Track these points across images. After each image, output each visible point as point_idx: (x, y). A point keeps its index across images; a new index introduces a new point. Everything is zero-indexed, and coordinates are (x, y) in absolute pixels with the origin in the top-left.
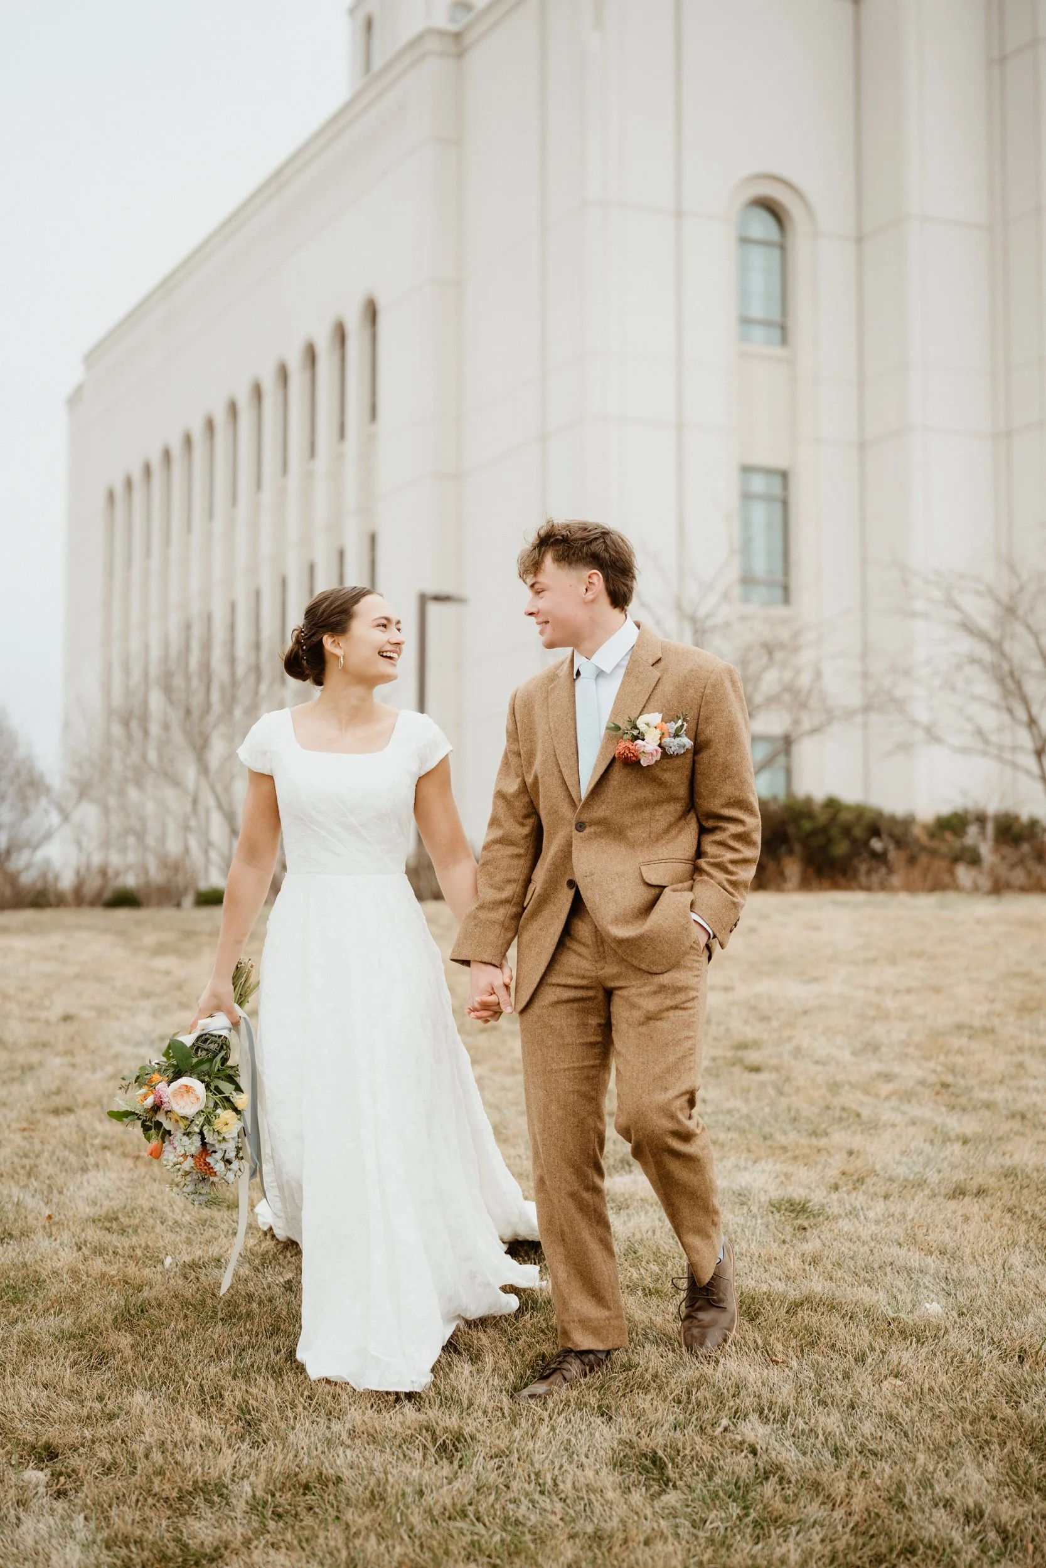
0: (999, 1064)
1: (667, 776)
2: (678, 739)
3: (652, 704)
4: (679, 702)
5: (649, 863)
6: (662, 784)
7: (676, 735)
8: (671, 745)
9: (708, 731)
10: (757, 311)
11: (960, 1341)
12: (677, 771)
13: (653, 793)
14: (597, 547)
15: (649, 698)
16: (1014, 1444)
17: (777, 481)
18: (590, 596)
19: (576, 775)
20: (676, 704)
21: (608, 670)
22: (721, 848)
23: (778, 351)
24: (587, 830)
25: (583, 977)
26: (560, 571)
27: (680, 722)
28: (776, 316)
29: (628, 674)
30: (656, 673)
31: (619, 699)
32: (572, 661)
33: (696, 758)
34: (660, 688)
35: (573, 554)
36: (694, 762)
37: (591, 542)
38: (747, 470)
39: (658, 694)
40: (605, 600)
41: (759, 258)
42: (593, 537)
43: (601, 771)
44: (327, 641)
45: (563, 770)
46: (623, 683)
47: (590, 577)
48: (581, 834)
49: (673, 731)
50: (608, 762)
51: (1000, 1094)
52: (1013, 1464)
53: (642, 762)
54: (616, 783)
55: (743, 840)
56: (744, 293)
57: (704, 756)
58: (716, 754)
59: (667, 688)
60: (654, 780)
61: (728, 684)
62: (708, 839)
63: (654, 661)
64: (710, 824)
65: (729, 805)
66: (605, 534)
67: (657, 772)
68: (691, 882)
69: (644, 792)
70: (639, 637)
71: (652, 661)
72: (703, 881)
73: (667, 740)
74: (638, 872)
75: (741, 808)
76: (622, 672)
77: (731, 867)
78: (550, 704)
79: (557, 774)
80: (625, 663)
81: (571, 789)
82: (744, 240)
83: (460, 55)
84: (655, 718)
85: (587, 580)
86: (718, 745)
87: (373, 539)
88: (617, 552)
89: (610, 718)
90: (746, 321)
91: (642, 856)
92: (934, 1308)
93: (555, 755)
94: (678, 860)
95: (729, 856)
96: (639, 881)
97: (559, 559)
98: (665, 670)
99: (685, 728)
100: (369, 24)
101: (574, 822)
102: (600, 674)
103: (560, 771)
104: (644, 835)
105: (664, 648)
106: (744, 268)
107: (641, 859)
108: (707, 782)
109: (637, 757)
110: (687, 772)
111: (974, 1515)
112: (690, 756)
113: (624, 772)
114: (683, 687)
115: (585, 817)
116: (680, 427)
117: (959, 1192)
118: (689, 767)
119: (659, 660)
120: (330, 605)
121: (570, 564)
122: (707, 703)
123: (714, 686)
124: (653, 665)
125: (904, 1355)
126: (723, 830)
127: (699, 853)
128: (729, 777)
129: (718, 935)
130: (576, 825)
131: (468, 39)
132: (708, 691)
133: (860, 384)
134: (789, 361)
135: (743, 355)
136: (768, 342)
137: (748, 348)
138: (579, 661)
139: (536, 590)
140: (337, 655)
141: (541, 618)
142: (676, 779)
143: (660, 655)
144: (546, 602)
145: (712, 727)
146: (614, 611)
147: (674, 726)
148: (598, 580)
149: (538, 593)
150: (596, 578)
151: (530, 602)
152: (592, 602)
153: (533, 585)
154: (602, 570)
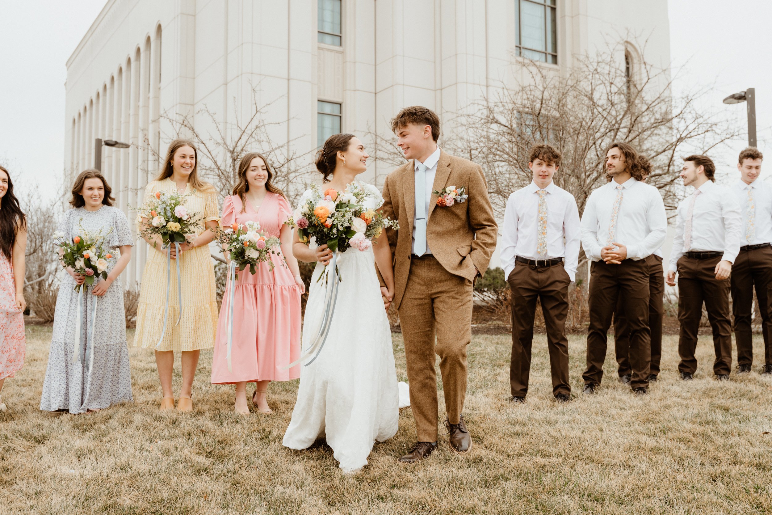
1: (457, 211)
2: (462, 196)
3: (449, 182)
5: (459, 248)
8: (459, 198)
9: (474, 192)
10: (327, 29)
12: (461, 209)
14: (427, 115)
15: (448, 180)
17: (337, 107)
18: (427, 136)
20: (459, 182)
21: (430, 168)
23: (338, 48)
25: (423, 295)
26: (414, 126)
27: (462, 189)
28: (336, 32)
29: (438, 170)
30: (449, 169)
31: (436, 180)
32: (414, 164)
33: (469, 203)
34: (452, 175)
36: (468, 205)
37: (425, 113)
38: (321, 101)
39: (451, 179)
40: (431, 138)
41: (329, 4)
42: (425, 111)
44: (339, 154)
46: (436, 175)
49: (459, 193)
50: (434, 207)
53: (447, 205)
54: (438, 215)
56: (321, 20)
57: (473, 201)
58: (477, 201)
59: (454, 176)
60: (453, 213)
61: (479, 173)
66: (428, 111)
67: (454, 209)
70: (441, 154)
73: (457, 197)
74: (456, 251)
76: (435, 169)
78: (403, 182)
80: (437, 165)
85: (425, 129)
86: (478, 198)
89: (433, 188)
90: (321, 33)
96: (458, 254)
98: (452, 168)
99: (465, 191)
102: (427, 169)
105: (451, 159)
107: (456, 247)
109: (445, 204)
110: (465, 210)
112: (467, 203)
113: (441, 211)
114: (460, 176)
116: (288, 80)
118: (466, 207)
119: (449, 165)
120: (339, 139)
121: (417, 123)
122: (472, 181)
123: (473, 174)
124: (447, 166)
132: (471, 176)
133: (375, 65)
134: (342, 52)
135: (319, 48)
136: (333, 44)
137: (323, 45)
138: (418, 164)
139: (403, 135)
140: (342, 160)
141: (405, 147)
142: (461, 212)
143: (450, 162)
144: (407, 140)
145: (475, 190)
146: (434, 142)
147: (459, 191)
148: (429, 129)
149: (404, 136)
150: (428, 129)
151: (400, 140)
152: (427, 138)
153: (401, 133)
154: (430, 125)
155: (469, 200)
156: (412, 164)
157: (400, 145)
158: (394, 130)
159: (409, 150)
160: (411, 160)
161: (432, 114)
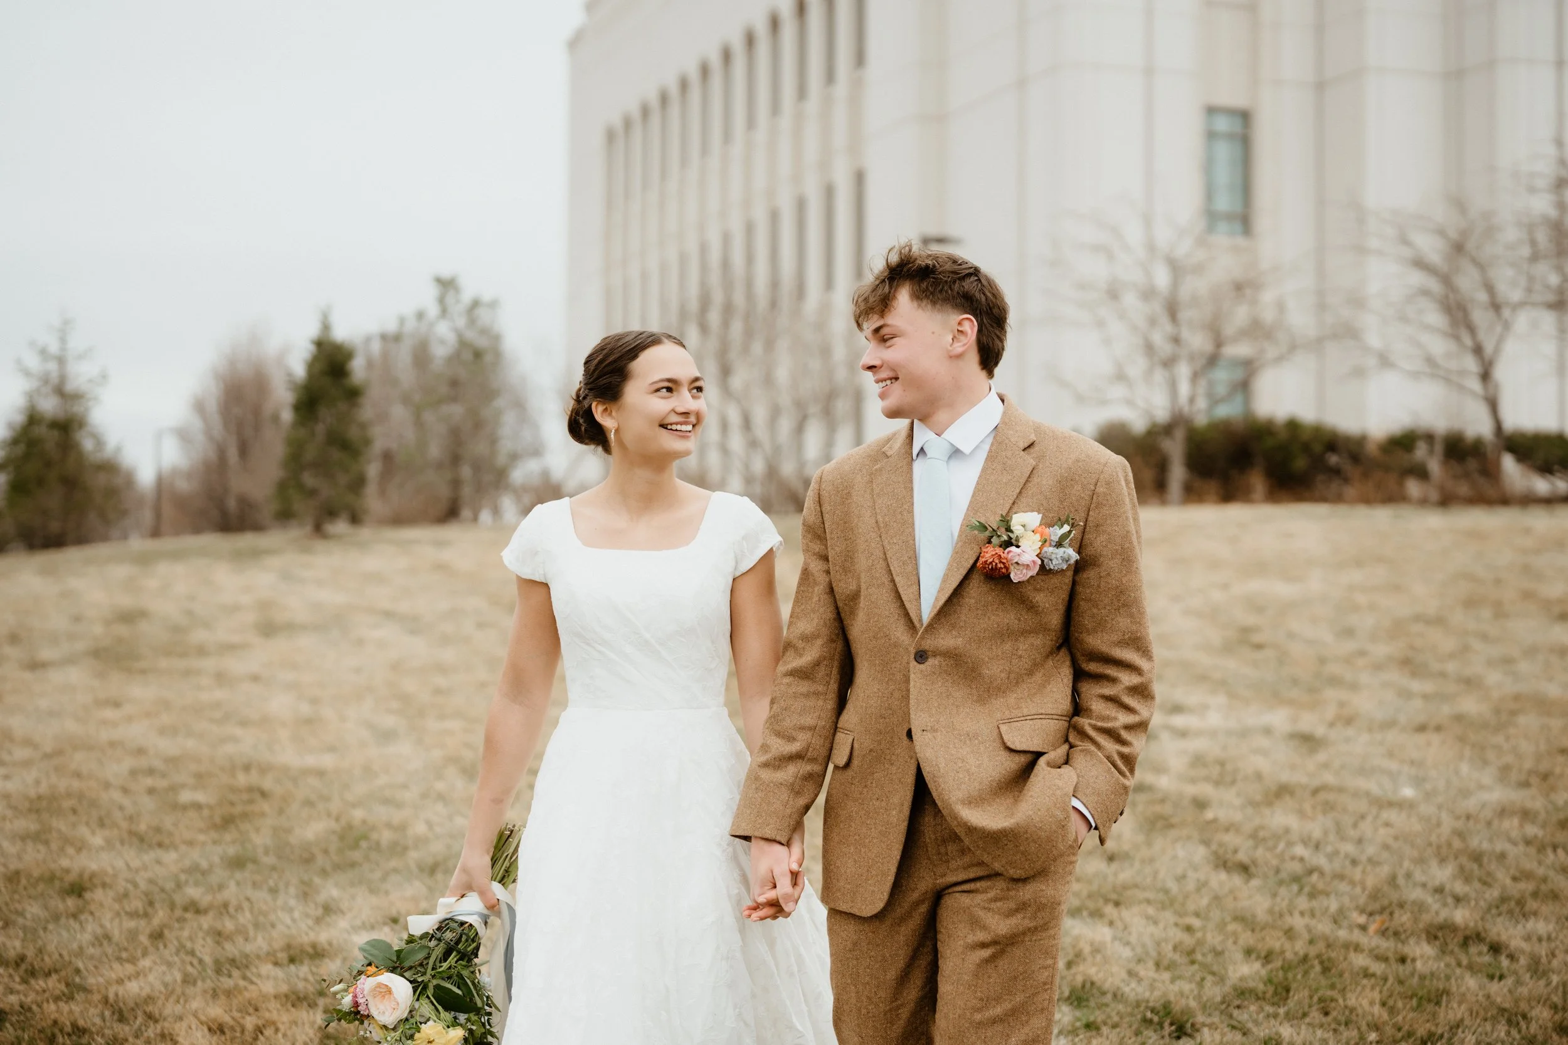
0: (1448, 644)
1: (1040, 599)
2: (1061, 550)
3: (1024, 500)
4: (1061, 502)
5: (1009, 721)
6: (1031, 607)
7: (1059, 545)
8: (1053, 556)
9: (1098, 543)
11: (1426, 809)
12: (1052, 592)
13: (1019, 620)
14: (969, 285)
15: (1020, 492)
16: (1464, 860)
17: (1238, 120)
18: (958, 348)
19: (915, 587)
20: (1057, 504)
21: (966, 449)
22: (1110, 705)
24: (931, 661)
26: (920, 311)
27: (1066, 528)
29: (991, 457)
30: (1029, 460)
31: (979, 489)
32: (911, 436)
33: (1077, 579)
34: (1035, 480)
35: (941, 291)
36: (1074, 583)
37: (962, 277)
38: (1211, 111)
39: (1032, 489)
40: (973, 358)
42: (967, 272)
43: (955, 583)
44: (597, 409)
45: (897, 579)
46: (984, 470)
47: (960, 324)
48: (922, 666)
49: (1056, 538)
50: (964, 572)
51: (1451, 667)
52: (1462, 868)
53: (1012, 576)
54: (973, 601)
55: (1139, 693)
57: (1091, 574)
58: (1109, 574)
59: (1045, 481)
60: (1023, 602)
62: (1092, 692)
63: (1026, 445)
64: (1093, 667)
65: (1124, 643)
67: (1028, 591)
68: (1066, 746)
69: (1009, 617)
70: (1004, 413)
71: (1023, 444)
72: (1086, 752)
73: (1049, 550)
74: (996, 732)
75: (1138, 649)
76: (982, 456)
77: (1125, 734)
78: (876, 491)
79: (888, 585)
80: (986, 447)
81: (908, 605)
84: (1033, 519)
85: (957, 327)
86: (1111, 564)
87: (859, 175)
88: (994, 295)
89: (967, 515)
91: (1000, 707)
92: (1408, 792)
93: (886, 559)
94: (1049, 716)
95: (1124, 718)
96: (998, 744)
97: (917, 296)
98: (1040, 458)
99: (1072, 535)
101: (912, 651)
102: (955, 452)
103: (893, 581)
104: (1003, 675)
105: (1038, 429)
107: (999, 715)
108: (1095, 611)
109: (1007, 568)
110: (1064, 595)
111: (1439, 890)
112: (1070, 573)
113: (985, 588)
114: (1065, 483)
115: (929, 644)
116: (1149, 72)
117: (1422, 728)
118: (1067, 588)
119: (1032, 444)
121: (934, 303)
122: (1099, 505)
123: (1108, 483)
124: (1023, 450)
125: (1391, 815)
126: (1113, 680)
127: (1077, 709)
128: (1124, 605)
129: (1101, 827)
130: (916, 654)
132: (1101, 489)
138: (923, 436)
139: (882, 337)
141: (884, 374)
142: (1050, 604)
143: (1033, 437)
144: (893, 354)
145: (1103, 538)
146: (983, 374)
147: (1058, 532)
148: (971, 327)
149: (885, 340)
150: (967, 327)
151: (871, 353)
152: (959, 356)
153: (877, 330)
154: (975, 316)
155: (1079, 567)
156: (904, 433)
157: (871, 368)
159: (897, 385)
160: (902, 424)
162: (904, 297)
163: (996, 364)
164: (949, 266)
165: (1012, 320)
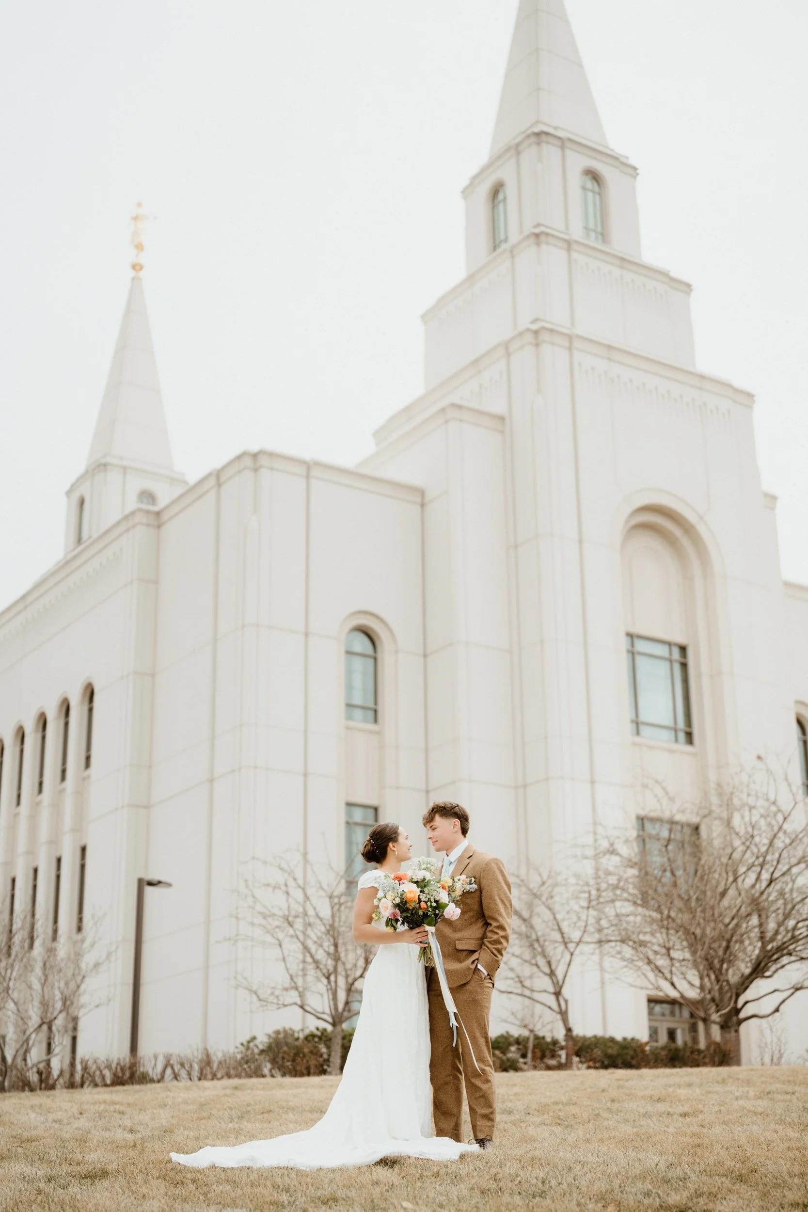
2: (472, 885)
3: (464, 873)
4: (474, 872)
10: (358, 700)
14: (456, 810)
15: (463, 870)
17: (371, 812)
18: (455, 830)
23: (372, 727)
26: (443, 820)
27: (473, 879)
28: (371, 704)
29: (459, 862)
31: (454, 871)
35: (448, 814)
36: (479, 895)
37: (454, 808)
38: (349, 805)
40: (460, 832)
41: (359, 664)
44: (391, 844)
56: (349, 687)
58: (487, 891)
59: (471, 866)
63: (469, 856)
66: (458, 806)
70: (468, 846)
80: (459, 858)
82: (349, 653)
83: (159, 527)
85: (454, 824)
87: (84, 849)
88: (464, 812)
90: (350, 706)
96: (454, 948)
97: (441, 816)
98: (472, 860)
100: (82, 502)
105: (473, 851)
106: (349, 672)
112: (477, 892)
116: (305, 775)
119: (471, 856)
120: (392, 831)
122: (484, 871)
124: (467, 858)
131: (165, 516)
133: (427, 750)
134: (378, 733)
135: (348, 728)
136: (365, 721)
137: (352, 724)
140: (394, 851)
141: (435, 839)
142: (472, 902)
143: (471, 854)
144: (437, 833)
146: (463, 837)
148: (459, 823)
149: (434, 829)
150: (457, 823)
151: (430, 834)
152: (456, 832)
153: (431, 827)
154: (459, 819)
157: (430, 838)
158: (425, 825)
159: (437, 843)
161: (461, 809)
162: (437, 818)
163: (466, 833)
164: (449, 805)
165: (470, 819)
